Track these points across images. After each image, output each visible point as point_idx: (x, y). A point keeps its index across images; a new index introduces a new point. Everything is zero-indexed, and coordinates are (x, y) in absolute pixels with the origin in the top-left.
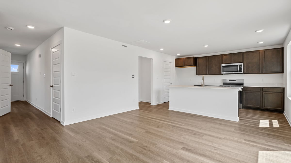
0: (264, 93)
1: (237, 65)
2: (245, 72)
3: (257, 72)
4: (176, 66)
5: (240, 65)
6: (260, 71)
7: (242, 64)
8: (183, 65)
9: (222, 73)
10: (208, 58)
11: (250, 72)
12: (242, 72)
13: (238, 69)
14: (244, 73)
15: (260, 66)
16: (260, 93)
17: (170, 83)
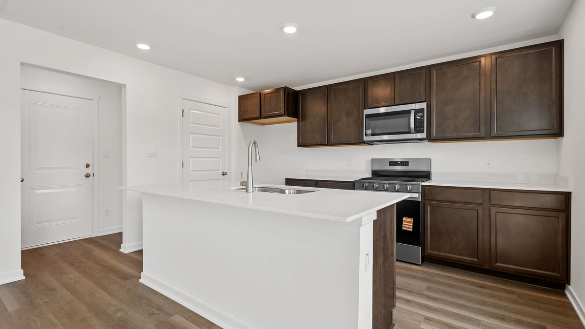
0: (494, 210)
1: (409, 112)
2: (434, 134)
3: (471, 134)
4: (244, 117)
5: (417, 111)
6: (483, 128)
7: (423, 105)
8: (258, 115)
9: (365, 138)
10: (328, 92)
11: (449, 135)
12: (424, 135)
13: (412, 125)
14: (430, 138)
15: (482, 113)
16: (481, 212)
17: (219, 170)
